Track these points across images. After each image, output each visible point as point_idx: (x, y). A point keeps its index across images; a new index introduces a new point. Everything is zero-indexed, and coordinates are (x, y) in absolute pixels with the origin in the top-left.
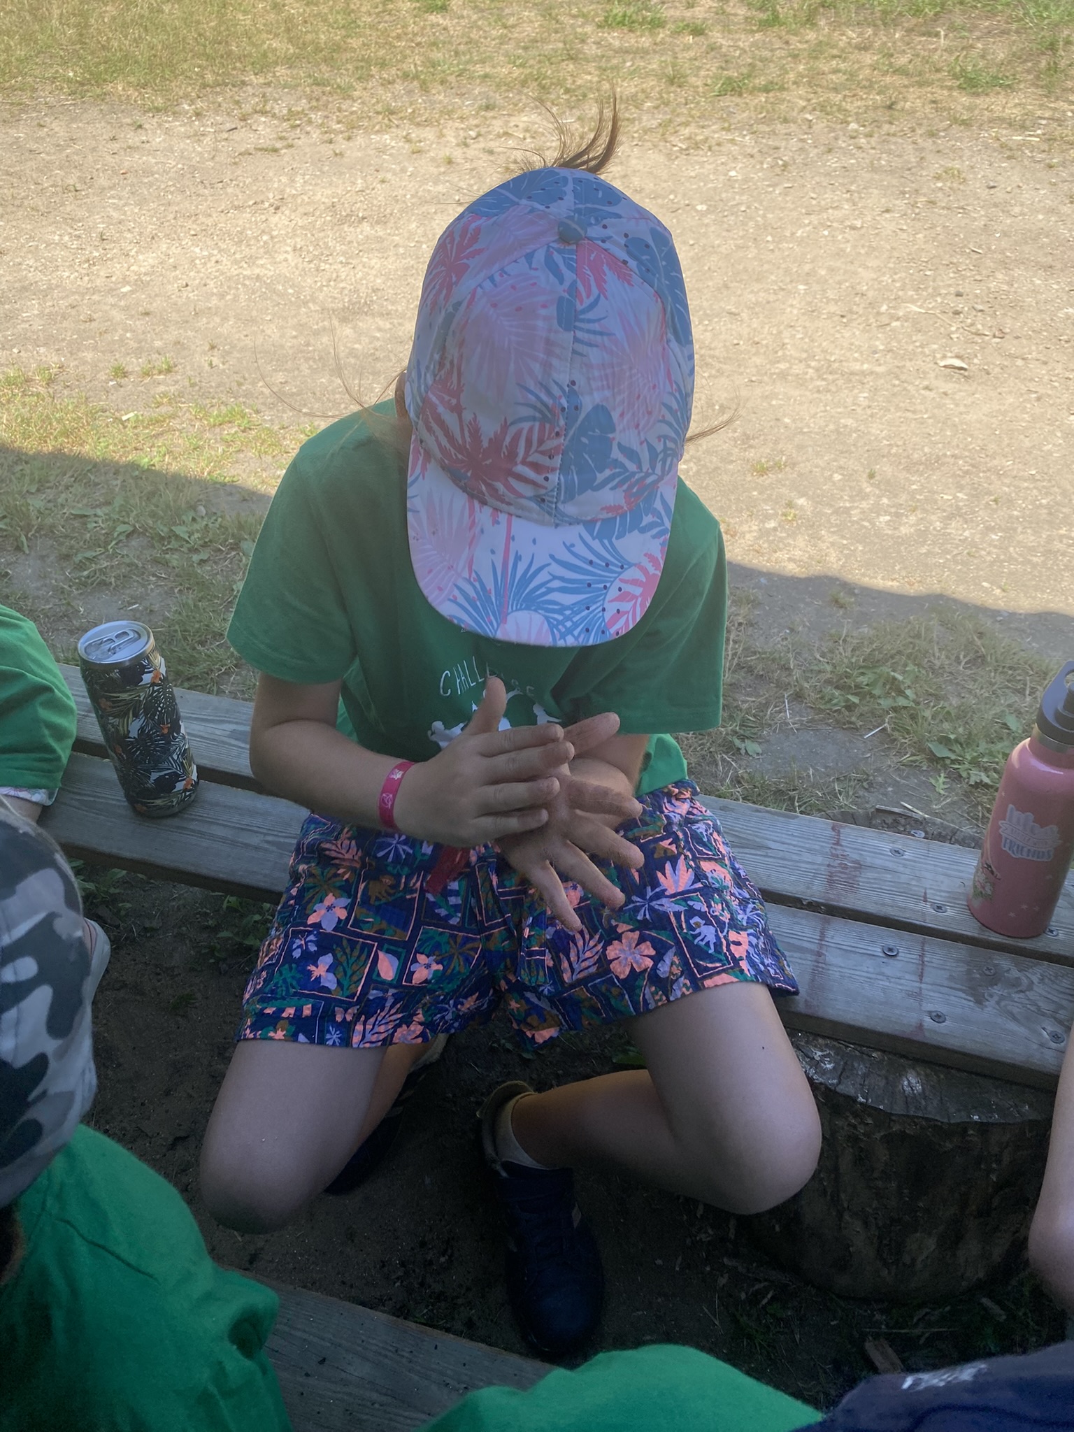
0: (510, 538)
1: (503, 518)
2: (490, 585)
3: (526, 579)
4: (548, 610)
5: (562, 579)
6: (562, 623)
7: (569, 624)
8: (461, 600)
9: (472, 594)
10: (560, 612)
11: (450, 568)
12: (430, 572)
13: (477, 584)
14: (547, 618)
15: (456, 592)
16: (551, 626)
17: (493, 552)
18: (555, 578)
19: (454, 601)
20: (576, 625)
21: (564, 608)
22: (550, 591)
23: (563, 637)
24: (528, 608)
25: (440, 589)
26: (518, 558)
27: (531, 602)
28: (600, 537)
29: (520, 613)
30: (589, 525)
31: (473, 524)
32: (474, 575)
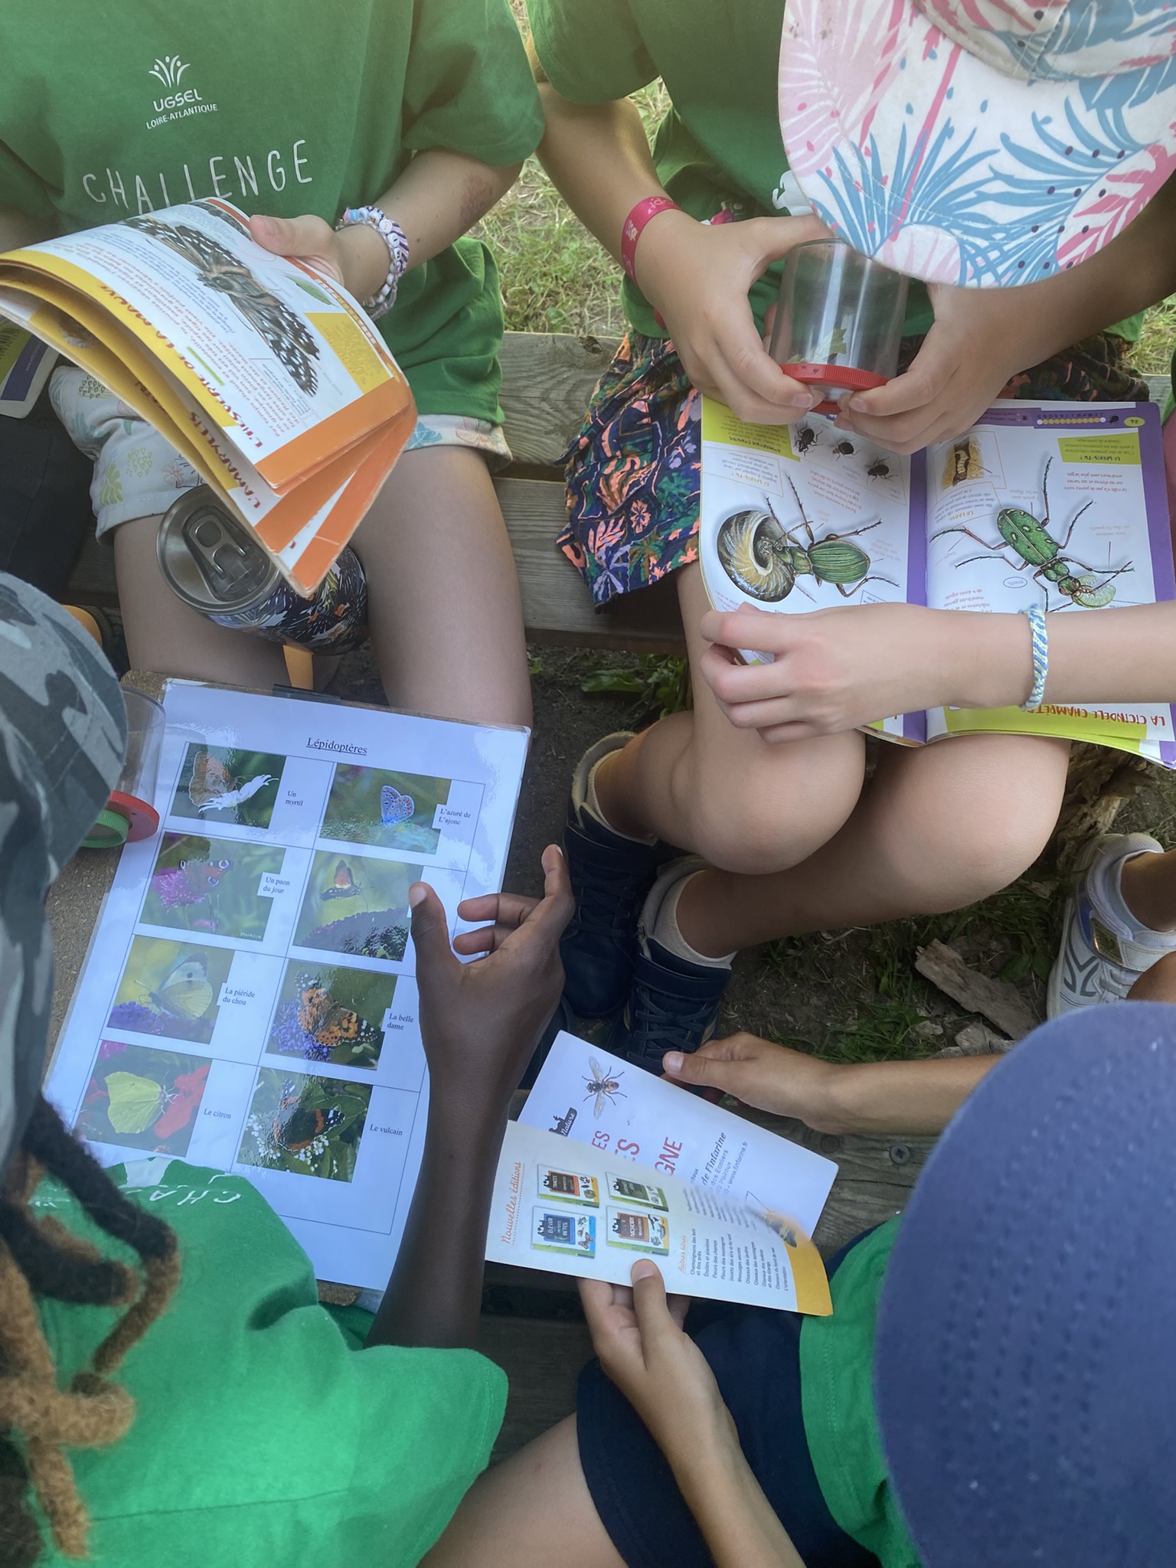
0: (945, 91)
1: (944, 48)
2: (888, 169)
3: (950, 172)
4: (967, 231)
5: (1009, 180)
6: (982, 252)
7: (994, 255)
8: (837, 180)
9: (856, 175)
10: (986, 235)
11: (835, 114)
12: (802, 107)
13: (868, 161)
14: (962, 244)
15: (833, 165)
16: (965, 257)
17: (909, 110)
18: (998, 176)
19: (827, 177)
20: (1005, 256)
21: (997, 228)
22: (983, 197)
23: (978, 273)
24: (937, 223)
25: (810, 147)
26: (948, 132)
27: (945, 214)
28: (1100, 107)
29: (921, 228)
30: (1088, 85)
31: (891, 45)
32: (867, 143)
